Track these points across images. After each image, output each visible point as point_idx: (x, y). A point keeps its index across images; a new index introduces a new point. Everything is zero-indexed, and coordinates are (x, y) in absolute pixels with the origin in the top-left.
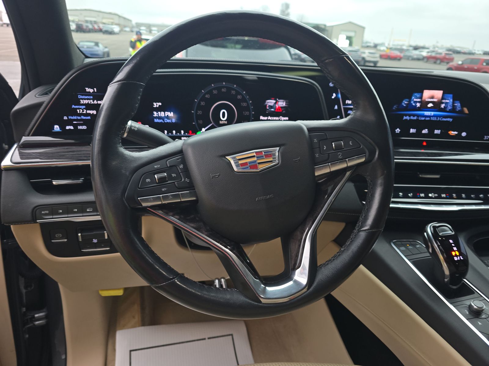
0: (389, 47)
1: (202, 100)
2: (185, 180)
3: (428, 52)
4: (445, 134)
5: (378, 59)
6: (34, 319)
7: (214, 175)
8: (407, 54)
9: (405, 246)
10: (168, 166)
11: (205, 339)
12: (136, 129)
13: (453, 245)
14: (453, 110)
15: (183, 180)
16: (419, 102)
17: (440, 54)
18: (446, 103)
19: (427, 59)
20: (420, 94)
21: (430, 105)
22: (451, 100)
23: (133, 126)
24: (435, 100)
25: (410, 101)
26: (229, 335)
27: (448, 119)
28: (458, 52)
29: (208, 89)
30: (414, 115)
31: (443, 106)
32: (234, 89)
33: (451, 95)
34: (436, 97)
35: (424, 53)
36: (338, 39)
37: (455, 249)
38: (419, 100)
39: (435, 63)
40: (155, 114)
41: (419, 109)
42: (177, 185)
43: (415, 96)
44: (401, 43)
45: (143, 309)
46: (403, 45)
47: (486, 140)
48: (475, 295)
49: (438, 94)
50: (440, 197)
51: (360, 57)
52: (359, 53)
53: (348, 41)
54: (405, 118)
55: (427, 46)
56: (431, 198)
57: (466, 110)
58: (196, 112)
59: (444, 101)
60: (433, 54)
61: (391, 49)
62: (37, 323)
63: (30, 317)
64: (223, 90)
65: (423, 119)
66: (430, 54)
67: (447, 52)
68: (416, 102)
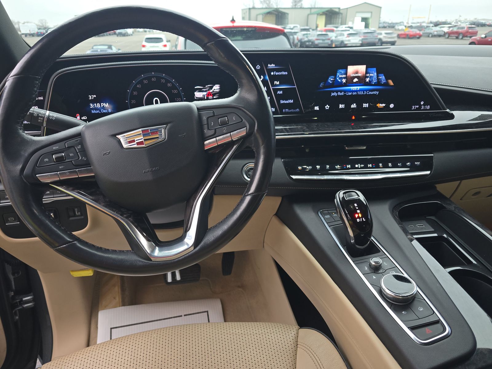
0: (407, 25)
1: (134, 90)
2: (81, 159)
3: (449, 27)
4: (373, 108)
5: (396, 39)
6: (22, 302)
7: (105, 152)
8: (427, 31)
9: (330, 214)
10: (67, 147)
11: (181, 316)
12: (54, 119)
13: (357, 208)
14: (379, 83)
15: (80, 158)
16: (344, 78)
17: (463, 28)
18: (371, 77)
19: (449, 35)
20: (344, 70)
21: (356, 80)
22: (376, 74)
23: (51, 116)
24: (359, 75)
25: (335, 78)
26: (205, 312)
27: (375, 93)
28: (483, 25)
29: (139, 79)
30: (341, 91)
31: (368, 80)
32: (163, 78)
33: (375, 69)
34: (360, 72)
35: (446, 29)
36: (353, 22)
37: (358, 211)
38: (344, 76)
39: (457, 38)
40: (92, 106)
41: (345, 85)
42: (73, 163)
43: (340, 72)
44: (420, 20)
45: (123, 290)
46: (423, 22)
47: (414, 110)
48: (381, 253)
49: (362, 69)
50: (366, 167)
51: (377, 38)
52: (375, 34)
53: (364, 23)
54: (333, 94)
55: (449, 21)
56: (358, 168)
57: (391, 82)
58: (130, 102)
59: (368, 75)
60: (455, 29)
61: (411, 27)
62: (26, 305)
63: (19, 300)
64: (153, 79)
65: (350, 94)
66: (451, 29)
67: (470, 26)
68: (341, 78)
